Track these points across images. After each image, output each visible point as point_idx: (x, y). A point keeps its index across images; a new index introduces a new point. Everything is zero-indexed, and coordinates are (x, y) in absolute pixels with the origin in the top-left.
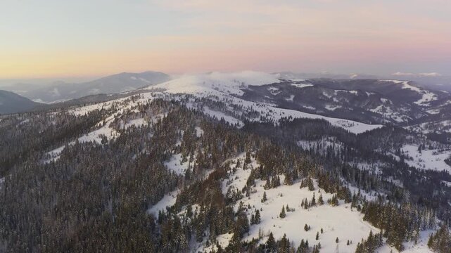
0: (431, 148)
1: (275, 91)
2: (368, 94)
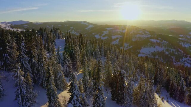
1: (26, 27)
2: (66, 26)
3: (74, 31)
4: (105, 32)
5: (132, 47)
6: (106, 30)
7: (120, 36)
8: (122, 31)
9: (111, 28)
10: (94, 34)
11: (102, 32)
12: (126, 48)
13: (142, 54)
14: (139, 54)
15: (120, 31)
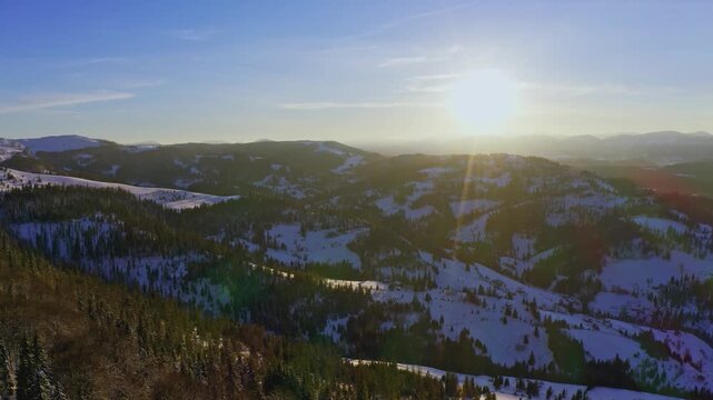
0: (325, 227)
1: (86, 160)
2: (252, 159)
4: (419, 185)
5: (550, 252)
6: (421, 178)
7: (484, 202)
8: (493, 181)
9: (442, 166)
10: (369, 193)
11: (406, 185)
12: (524, 259)
13: (613, 291)
14: (595, 294)
15: (485, 180)
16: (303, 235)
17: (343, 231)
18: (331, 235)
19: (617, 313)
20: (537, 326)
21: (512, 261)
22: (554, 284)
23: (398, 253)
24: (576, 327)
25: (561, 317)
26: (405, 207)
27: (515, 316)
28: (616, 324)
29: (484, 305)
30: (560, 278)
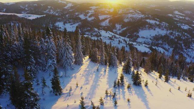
0: (70, 22)
2: (42, 5)
3: (53, 10)
4: (90, 11)
5: (125, 28)
6: (90, 9)
7: (108, 16)
8: (109, 10)
9: (96, 6)
10: (77, 14)
11: (86, 11)
12: (119, 30)
13: (141, 38)
14: (138, 38)
15: (107, 10)
16: (65, 25)
17: (75, 23)
18: (71, 25)
19: (143, 42)
20: (127, 44)
21: (116, 31)
22: (127, 36)
23: (89, 29)
24: (135, 45)
25: (132, 43)
26: (87, 17)
27: (121, 42)
28: (144, 45)
29: (114, 40)
30: (128, 34)
